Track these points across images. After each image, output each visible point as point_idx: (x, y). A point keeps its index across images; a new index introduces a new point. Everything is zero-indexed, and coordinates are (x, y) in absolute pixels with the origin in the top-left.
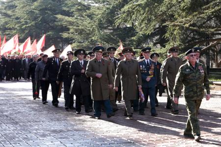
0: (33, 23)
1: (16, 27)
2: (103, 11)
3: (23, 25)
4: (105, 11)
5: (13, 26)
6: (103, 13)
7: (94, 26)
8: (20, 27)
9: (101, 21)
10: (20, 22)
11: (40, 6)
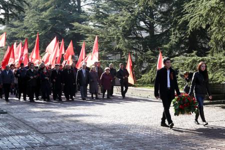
0: (43, 32)
1: (25, 37)
2: (126, 18)
3: (33, 34)
4: (130, 17)
5: (23, 36)
6: (127, 20)
7: (118, 34)
8: (30, 36)
9: (126, 28)
10: (29, 32)
11: (50, 15)
